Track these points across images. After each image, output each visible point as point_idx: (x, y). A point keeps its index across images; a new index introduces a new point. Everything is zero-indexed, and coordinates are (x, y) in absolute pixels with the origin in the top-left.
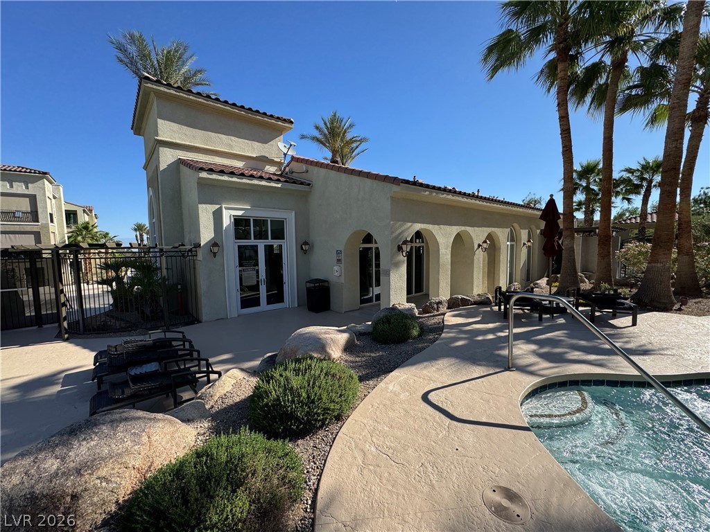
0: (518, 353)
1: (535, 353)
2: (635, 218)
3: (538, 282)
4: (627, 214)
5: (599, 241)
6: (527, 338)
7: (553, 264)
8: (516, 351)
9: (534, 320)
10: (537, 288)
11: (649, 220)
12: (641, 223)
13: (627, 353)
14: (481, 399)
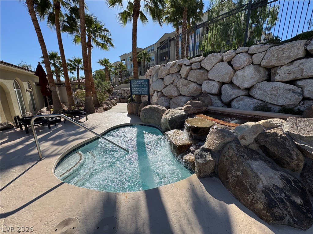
0: (43, 149)
1: (53, 145)
2: (76, 80)
3: (41, 110)
4: (73, 79)
5: (66, 88)
6: (45, 139)
7: (49, 100)
8: (42, 148)
9: (46, 129)
10: (42, 113)
11: (81, 82)
12: (78, 83)
13: (91, 130)
14: (28, 186)
